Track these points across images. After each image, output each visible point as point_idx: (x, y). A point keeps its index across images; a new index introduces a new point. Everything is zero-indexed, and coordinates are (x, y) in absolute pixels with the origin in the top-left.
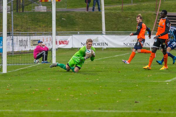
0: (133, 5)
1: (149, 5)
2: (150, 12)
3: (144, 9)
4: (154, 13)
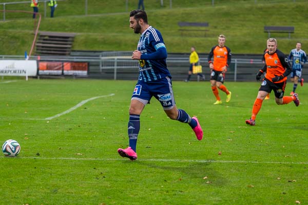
0: (6, 22)
1: (26, 23)
2: (27, 31)
3: (19, 27)
4: (32, 32)
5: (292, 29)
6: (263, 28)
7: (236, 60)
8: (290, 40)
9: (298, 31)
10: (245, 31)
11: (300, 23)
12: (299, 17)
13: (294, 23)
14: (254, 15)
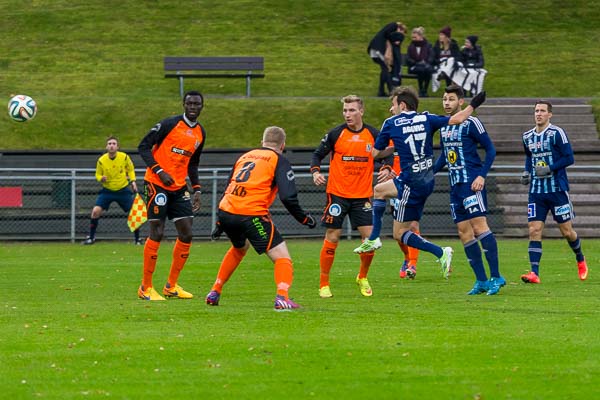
5: (258, 63)
6: (161, 65)
7: (74, 170)
8: (253, 101)
9: (277, 69)
10: (102, 73)
11: (284, 45)
12: (279, 26)
13: (262, 46)
14: (129, 20)
